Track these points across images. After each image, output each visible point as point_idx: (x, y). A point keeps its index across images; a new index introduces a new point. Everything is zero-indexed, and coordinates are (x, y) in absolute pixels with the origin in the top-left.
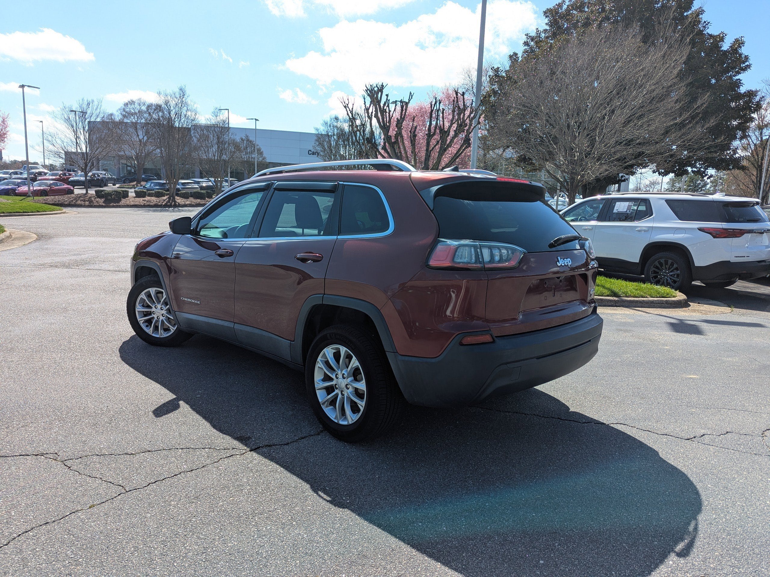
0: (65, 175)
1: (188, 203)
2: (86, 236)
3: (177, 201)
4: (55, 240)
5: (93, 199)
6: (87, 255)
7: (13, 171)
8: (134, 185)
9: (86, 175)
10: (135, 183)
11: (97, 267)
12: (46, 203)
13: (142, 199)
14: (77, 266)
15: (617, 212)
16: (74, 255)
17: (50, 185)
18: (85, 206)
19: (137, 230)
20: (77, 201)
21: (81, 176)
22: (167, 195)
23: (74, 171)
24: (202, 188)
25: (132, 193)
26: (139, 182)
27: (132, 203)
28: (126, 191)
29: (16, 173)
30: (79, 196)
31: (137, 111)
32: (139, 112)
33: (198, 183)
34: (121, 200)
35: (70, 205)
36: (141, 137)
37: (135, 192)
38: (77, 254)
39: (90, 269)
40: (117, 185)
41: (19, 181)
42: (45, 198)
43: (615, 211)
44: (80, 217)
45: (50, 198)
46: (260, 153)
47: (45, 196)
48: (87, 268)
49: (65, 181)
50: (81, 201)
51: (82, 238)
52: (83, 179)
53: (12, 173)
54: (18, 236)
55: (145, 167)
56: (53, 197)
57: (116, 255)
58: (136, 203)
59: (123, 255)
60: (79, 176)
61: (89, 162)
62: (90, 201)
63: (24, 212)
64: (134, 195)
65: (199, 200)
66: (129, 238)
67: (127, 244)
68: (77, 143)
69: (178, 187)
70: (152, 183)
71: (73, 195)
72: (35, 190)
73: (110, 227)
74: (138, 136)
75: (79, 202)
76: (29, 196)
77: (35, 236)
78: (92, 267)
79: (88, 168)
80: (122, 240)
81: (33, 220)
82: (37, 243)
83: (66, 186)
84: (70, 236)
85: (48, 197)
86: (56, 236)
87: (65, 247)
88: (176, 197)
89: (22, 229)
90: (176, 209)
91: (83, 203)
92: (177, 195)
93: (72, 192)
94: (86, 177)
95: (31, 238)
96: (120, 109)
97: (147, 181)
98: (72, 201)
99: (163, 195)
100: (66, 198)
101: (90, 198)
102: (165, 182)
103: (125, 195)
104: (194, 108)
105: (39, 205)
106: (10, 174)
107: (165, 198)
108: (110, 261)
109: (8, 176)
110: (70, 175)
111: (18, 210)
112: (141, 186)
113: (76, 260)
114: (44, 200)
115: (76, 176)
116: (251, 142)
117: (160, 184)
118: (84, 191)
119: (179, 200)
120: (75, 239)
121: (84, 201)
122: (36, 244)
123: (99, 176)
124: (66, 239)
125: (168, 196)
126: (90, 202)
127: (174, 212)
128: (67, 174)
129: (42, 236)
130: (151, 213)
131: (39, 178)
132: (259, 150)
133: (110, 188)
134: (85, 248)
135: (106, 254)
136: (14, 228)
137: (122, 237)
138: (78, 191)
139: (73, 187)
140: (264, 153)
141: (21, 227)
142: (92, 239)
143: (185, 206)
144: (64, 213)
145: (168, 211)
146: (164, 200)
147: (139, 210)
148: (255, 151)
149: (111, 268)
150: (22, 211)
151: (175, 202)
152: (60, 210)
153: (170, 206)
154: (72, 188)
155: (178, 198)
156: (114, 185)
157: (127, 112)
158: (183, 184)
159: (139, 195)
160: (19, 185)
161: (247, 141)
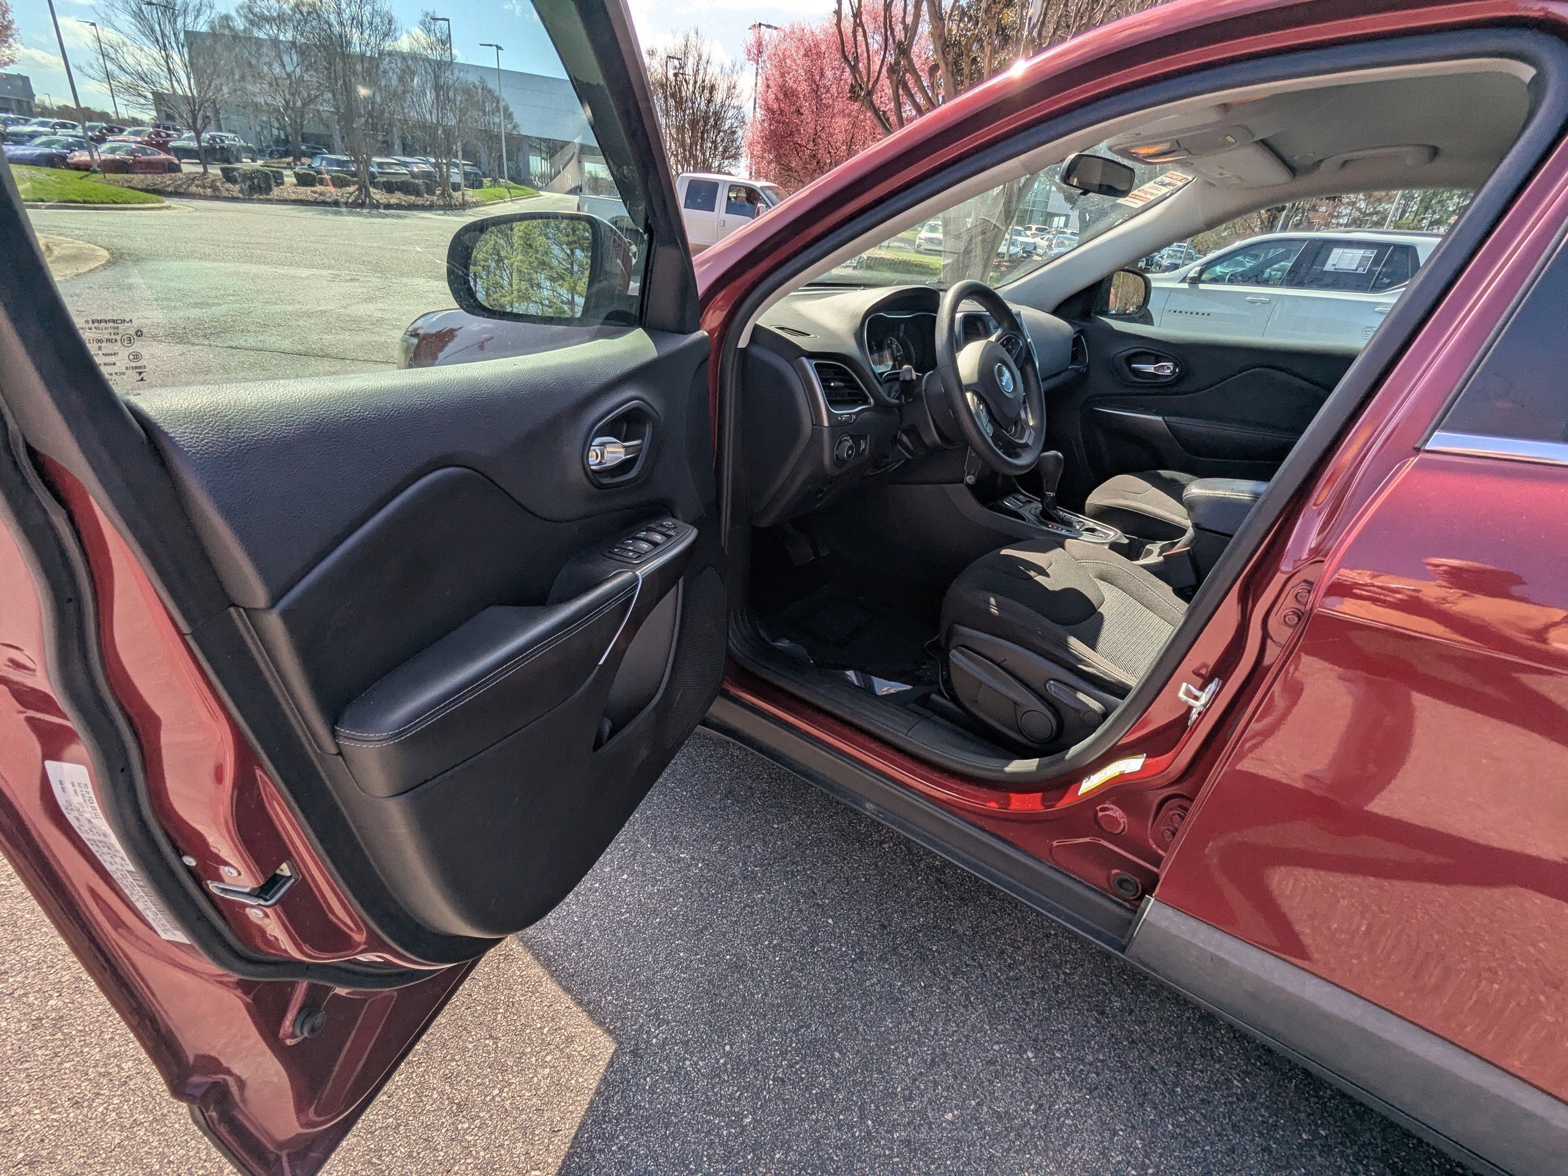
0: (158, 134)
1: (393, 201)
2: (214, 260)
3: (374, 196)
4: (150, 265)
5: (219, 184)
6: (224, 308)
7: (56, 120)
8: (289, 164)
9: (198, 137)
10: (290, 159)
11: (252, 341)
12: (130, 187)
13: (309, 189)
14: (205, 336)
15: (1332, 269)
16: (196, 305)
17: (132, 152)
18: (205, 197)
19: (316, 250)
20: (189, 186)
21: (189, 139)
22: (354, 183)
23: (175, 130)
24: (413, 175)
25: (289, 178)
26: (297, 158)
27: (293, 197)
28: (278, 172)
29: (64, 126)
30: (192, 179)
31: (275, 14)
32: (279, 16)
33: (405, 164)
34: (271, 190)
35: (176, 194)
36: (289, 69)
37: (297, 175)
38: (202, 303)
39: (236, 348)
40: (260, 162)
41: (70, 140)
42: (126, 176)
43: (1328, 267)
44: (200, 218)
45: (137, 178)
46: (509, 116)
47: (127, 172)
48: (230, 343)
49: (162, 146)
50: (197, 186)
51: (208, 264)
52: (194, 145)
53: (57, 124)
54: (67, 252)
55: (304, 130)
56: (142, 176)
57: (289, 308)
58: (301, 197)
59: (305, 308)
60: (185, 139)
61: (200, 110)
62: (215, 188)
63: (85, 202)
64: (294, 180)
65: (413, 198)
66: (306, 267)
67: (306, 282)
68: (169, 69)
69: (372, 169)
70: (323, 159)
71: (179, 174)
72: (105, 161)
73: (261, 241)
74: (284, 66)
75: (193, 189)
76: (95, 172)
77: (106, 253)
78: (242, 343)
79: (199, 121)
80: (292, 271)
81: (101, 219)
82: (109, 273)
83: (163, 156)
84: (181, 258)
85: (132, 176)
86: (153, 256)
87: (172, 284)
88: (371, 189)
89: (78, 237)
90: (374, 212)
91: (201, 190)
92: (375, 185)
93: (174, 168)
94: (199, 142)
95: (95, 258)
96: (241, 7)
97: (312, 156)
98: (180, 185)
99: (348, 184)
100: (166, 180)
101: (213, 181)
102: (345, 158)
103: (279, 179)
104: (386, 9)
105: (114, 189)
106: (53, 127)
107: (352, 189)
108: (280, 325)
109: (48, 129)
110: (168, 135)
111: (72, 197)
112: (303, 164)
113: (201, 321)
114: (126, 180)
115: (179, 138)
116: (490, 91)
117: (339, 163)
118: (200, 169)
119: (378, 195)
120: (194, 264)
121: (204, 187)
122: (105, 273)
123: (222, 141)
124: (177, 266)
125: (357, 186)
126: (214, 190)
127: (372, 217)
128: (163, 134)
129: (123, 254)
130: (330, 217)
131: (110, 138)
132: (506, 109)
133: (246, 164)
134: (217, 289)
135: (268, 307)
136: (61, 235)
137: (291, 264)
138: (189, 167)
139: (179, 160)
140: (515, 115)
141: (77, 232)
142: (231, 267)
143: (388, 206)
144: (168, 208)
145: (360, 215)
146: (351, 194)
147: (308, 211)
148: (499, 111)
149: (286, 344)
150: (80, 199)
151: (371, 198)
152: (159, 202)
153: (362, 205)
154: (176, 161)
155: (375, 191)
156: (254, 160)
157: (255, 15)
158: (380, 165)
159: (304, 180)
160: (70, 147)
161: (483, 89)
